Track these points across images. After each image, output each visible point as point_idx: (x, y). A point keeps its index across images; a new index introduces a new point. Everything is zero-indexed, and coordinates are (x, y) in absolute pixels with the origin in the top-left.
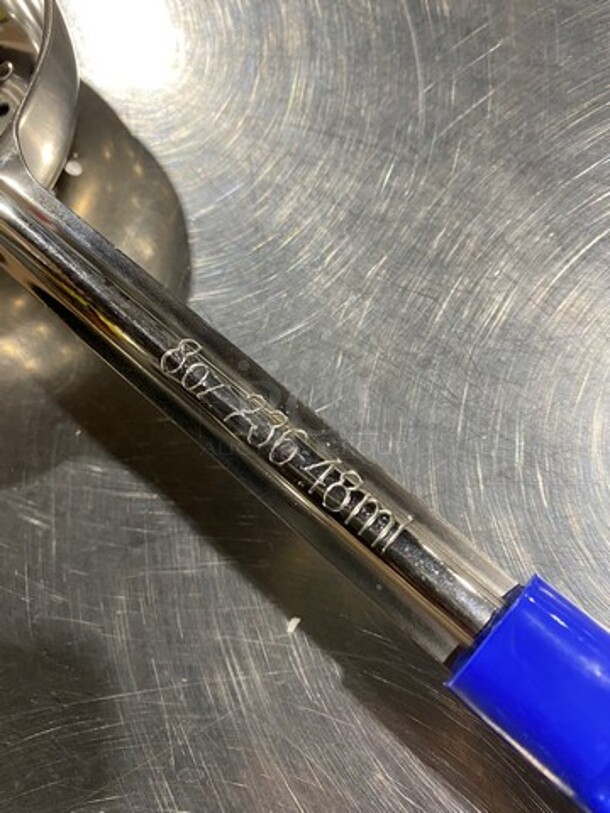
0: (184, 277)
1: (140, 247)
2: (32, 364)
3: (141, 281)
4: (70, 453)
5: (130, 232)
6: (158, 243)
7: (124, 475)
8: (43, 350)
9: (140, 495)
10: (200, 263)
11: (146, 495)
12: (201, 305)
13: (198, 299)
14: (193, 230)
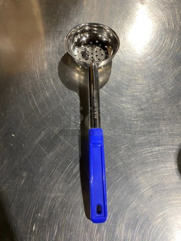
0: (101, 87)
1: (101, 80)
2: (76, 79)
3: (98, 84)
4: (76, 91)
5: (101, 78)
6: (102, 82)
7: (78, 97)
8: (80, 80)
9: (78, 101)
10: (104, 87)
11: (79, 101)
12: (101, 91)
13: (101, 90)
14: (107, 84)
